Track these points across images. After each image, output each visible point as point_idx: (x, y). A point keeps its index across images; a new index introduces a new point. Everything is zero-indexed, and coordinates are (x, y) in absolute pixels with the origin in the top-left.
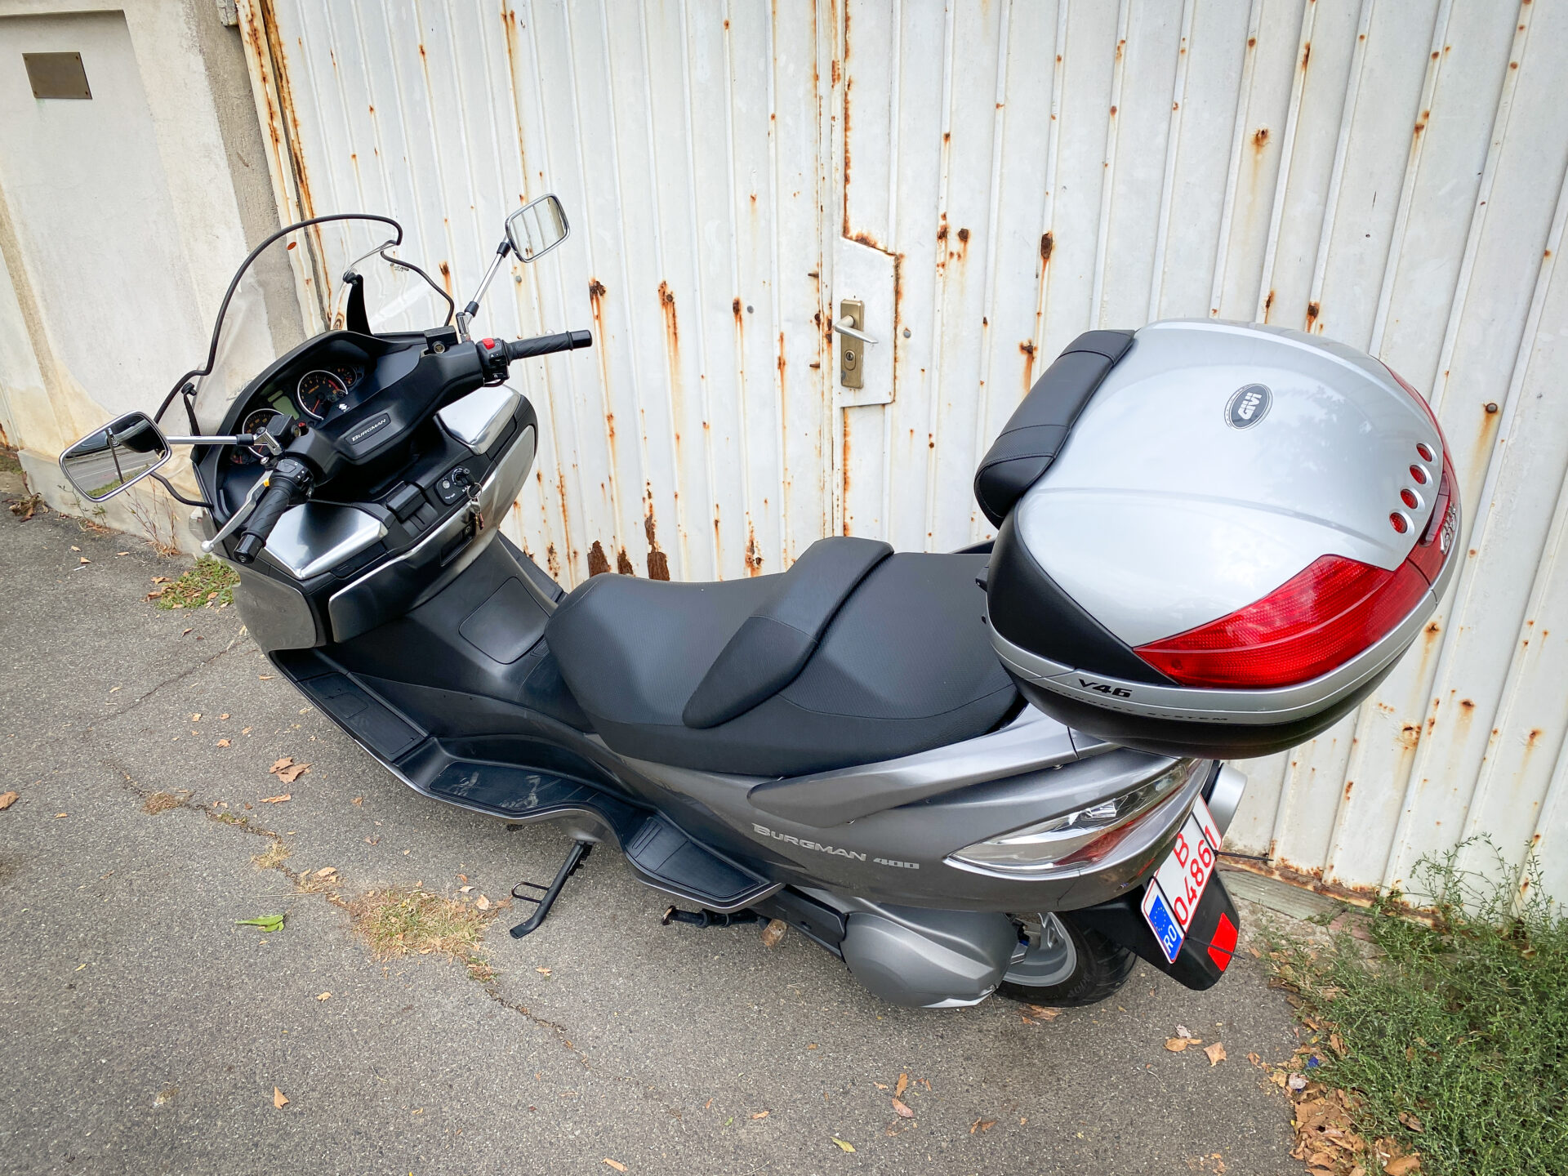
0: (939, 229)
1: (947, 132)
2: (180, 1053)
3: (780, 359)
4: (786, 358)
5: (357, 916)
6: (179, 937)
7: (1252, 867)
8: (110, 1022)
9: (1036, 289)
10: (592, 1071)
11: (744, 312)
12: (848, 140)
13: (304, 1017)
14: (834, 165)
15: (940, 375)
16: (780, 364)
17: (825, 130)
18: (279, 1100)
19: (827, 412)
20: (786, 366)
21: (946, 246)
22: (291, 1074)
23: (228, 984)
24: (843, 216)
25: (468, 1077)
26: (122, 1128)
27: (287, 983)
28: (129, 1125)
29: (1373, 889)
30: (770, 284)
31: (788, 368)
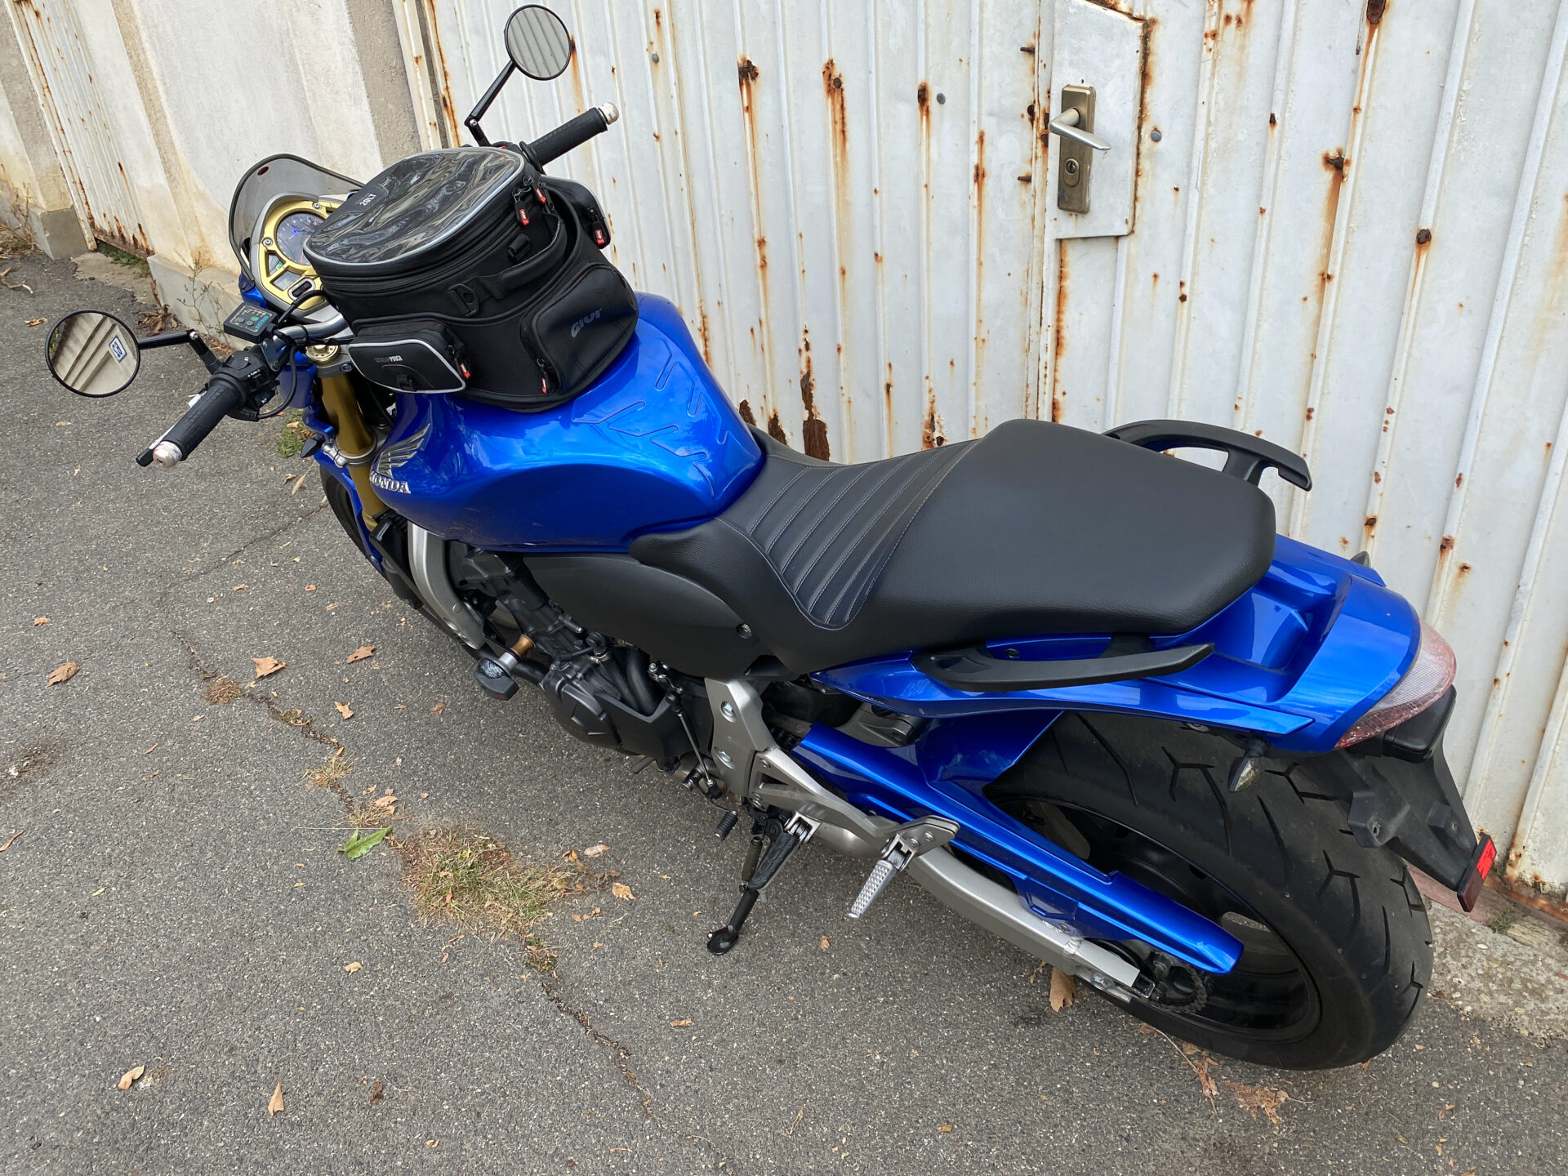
2: (181, 1020)
3: (977, 168)
4: (987, 166)
6: (210, 865)
8: (115, 967)
9: (1354, 72)
10: (654, 1119)
11: (932, 102)
13: (326, 992)
15: (1201, 197)
16: (977, 175)
19: (1037, 244)
20: (986, 180)
21: (1220, 6)
22: (298, 1068)
23: (251, 935)
25: (501, 1106)
26: (99, 1112)
27: (315, 943)
28: (108, 1108)
30: (969, 63)
31: (989, 182)
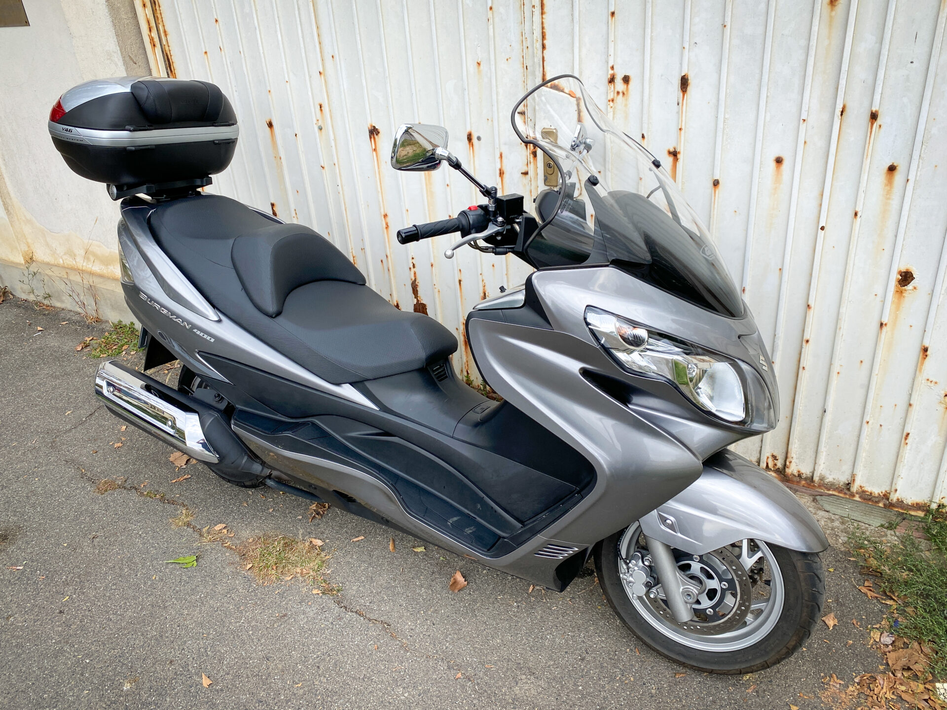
0: (609, 76)
1: (613, 10)
2: (137, 653)
3: (500, 170)
4: (504, 169)
5: (243, 556)
6: (128, 575)
7: (839, 492)
8: (89, 634)
9: (678, 113)
10: (411, 652)
11: (475, 140)
12: (544, 20)
13: (216, 625)
14: (535, 38)
15: (612, 175)
16: (500, 173)
17: (528, 14)
18: (206, 682)
20: (504, 175)
21: (614, 88)
22: (211, 664)
23: (164, 605)
24: (542, 72)
25: (329, 660)
26: (104, 705)
27: (202, 603)
28: (109, 703)
29: (925, 504)
30: (492, 121)
31: (506, 176)
